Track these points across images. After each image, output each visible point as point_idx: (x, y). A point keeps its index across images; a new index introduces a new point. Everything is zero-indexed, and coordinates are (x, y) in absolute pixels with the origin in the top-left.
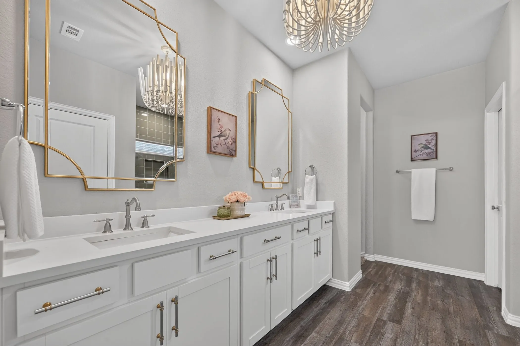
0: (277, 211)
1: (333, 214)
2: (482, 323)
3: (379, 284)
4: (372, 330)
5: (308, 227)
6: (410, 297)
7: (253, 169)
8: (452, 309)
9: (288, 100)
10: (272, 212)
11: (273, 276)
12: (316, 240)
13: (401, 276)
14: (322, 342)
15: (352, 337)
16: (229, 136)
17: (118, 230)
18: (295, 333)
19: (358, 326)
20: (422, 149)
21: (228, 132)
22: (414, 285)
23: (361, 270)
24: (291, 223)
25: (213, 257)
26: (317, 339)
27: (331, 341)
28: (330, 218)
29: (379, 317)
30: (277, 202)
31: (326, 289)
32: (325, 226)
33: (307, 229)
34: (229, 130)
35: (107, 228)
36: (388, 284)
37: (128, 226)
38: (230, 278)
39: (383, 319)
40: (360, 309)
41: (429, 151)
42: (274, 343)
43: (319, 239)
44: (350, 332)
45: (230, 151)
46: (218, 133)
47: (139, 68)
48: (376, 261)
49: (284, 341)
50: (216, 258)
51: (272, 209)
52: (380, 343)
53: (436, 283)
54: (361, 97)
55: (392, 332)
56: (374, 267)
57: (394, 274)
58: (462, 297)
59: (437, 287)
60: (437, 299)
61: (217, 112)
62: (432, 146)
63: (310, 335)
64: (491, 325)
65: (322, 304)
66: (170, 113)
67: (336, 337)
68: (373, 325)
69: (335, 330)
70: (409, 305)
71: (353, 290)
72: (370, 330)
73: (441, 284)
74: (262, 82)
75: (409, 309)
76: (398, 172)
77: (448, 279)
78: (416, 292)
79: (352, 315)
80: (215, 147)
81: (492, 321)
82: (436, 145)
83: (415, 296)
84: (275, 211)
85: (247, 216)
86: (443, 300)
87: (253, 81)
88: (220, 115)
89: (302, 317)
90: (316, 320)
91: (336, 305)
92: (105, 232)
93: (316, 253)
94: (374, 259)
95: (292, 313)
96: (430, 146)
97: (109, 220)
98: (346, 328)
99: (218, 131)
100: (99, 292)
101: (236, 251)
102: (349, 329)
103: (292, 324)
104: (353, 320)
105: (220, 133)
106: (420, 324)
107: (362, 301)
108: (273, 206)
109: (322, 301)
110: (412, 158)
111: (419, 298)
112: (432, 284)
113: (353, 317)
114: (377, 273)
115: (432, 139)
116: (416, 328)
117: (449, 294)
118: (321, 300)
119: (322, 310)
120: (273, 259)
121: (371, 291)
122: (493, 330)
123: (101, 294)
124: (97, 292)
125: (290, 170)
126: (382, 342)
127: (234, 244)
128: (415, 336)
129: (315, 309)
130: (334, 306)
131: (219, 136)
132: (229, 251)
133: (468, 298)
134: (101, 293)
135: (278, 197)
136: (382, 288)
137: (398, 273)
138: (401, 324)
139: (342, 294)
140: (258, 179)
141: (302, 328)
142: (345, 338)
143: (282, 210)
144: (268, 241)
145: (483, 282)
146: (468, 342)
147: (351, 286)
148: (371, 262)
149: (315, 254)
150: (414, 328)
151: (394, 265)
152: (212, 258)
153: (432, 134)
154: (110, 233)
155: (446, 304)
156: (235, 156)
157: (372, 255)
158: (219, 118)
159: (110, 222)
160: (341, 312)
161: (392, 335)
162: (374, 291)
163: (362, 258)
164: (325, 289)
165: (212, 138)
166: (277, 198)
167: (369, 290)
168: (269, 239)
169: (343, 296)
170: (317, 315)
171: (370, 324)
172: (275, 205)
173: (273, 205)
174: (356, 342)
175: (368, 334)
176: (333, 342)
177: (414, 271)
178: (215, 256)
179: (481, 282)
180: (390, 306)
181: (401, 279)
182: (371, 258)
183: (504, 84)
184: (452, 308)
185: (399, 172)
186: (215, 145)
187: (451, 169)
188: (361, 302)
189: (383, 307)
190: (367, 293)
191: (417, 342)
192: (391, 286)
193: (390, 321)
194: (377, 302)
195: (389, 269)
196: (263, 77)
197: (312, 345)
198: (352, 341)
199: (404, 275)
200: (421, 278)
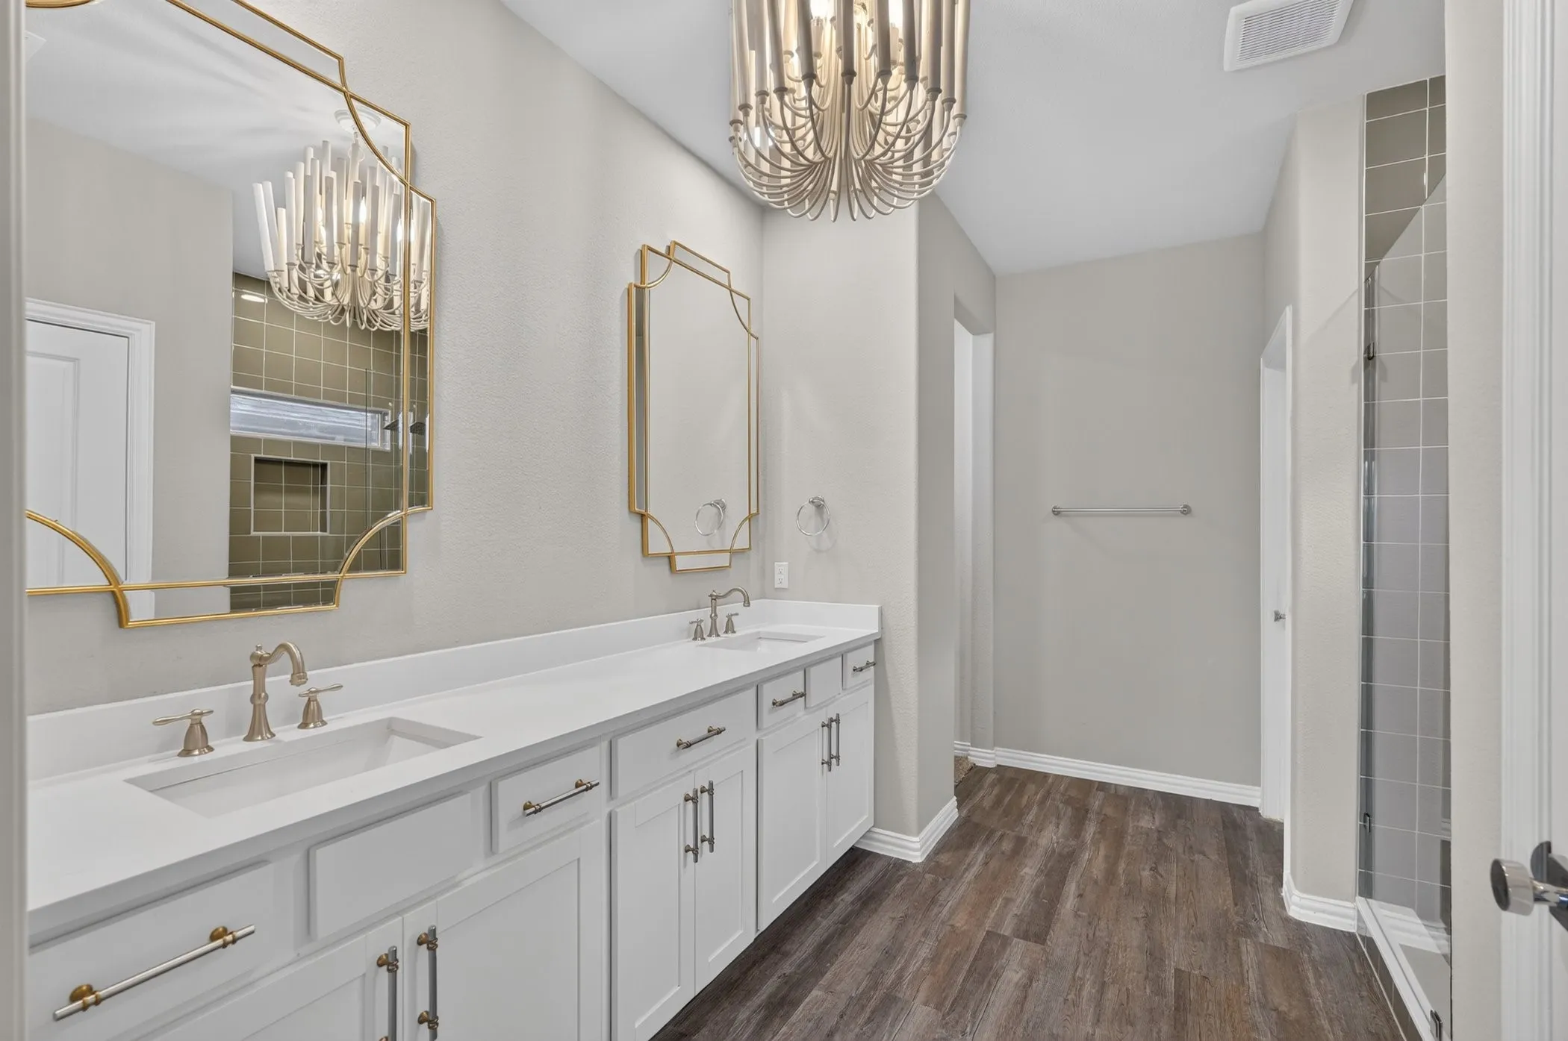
0: (714, 639)
1: (878, 642)
2: (1238, 919)
3: (1002, 836)
4: (971, 966)
5: (803, 691)
6: (1076, 865)
7: (643, 517)
8: (1172, 890)
9: (748, 299)
10: (699, 642)
11: (702, 841)
12: (827, 725)
13: (1061, 806)
14: (838, 1012)
15: (918, 991)
17: (228, 740)
18: (764, 997)
19: (935, 959)
22: (1091, 830)
23: (955, 798)
24: (756, 683)
25: (534, 807)
26: (826, 1004)
27: (863, 1007)
28: (868, 654)
29: (990, 929)
30: (714, 611)
31: (857, 860)
32: (852, 680)
33: (801, 696)
35: (195, 739)
36: (1024, 834)
37: (258, 728)
38: (579, 860)
39: (1002, 932)
40: (946, 911)
42: (705, 1031)
43: (835, 720)
44: (914, 977)
47: (261, 183)
48: (999, 766)
49: (731, 1023)
50: (541, 809)
51: (698, 635)
52: (987, 997)
53: (1146, 822)
54: (957, 301)
55: (1021, 964)
56: (993, 785)
57: (1042, 802)
58: (1201, 857)
59: (1148, 833)
60: (1142, 866)
63: (806, 996)
64: (1253, 924)
65: (842, 906)
66: (364, 325)
67: (878, 995)
68: (973, 952)
69: (876, 975)
70: (1071, 888)
71: (929, 858)
72: (966, 967)
73: (1157, 823)
74: (669, 254)
75: (1071, 898)
76: (1056, 513)
77: (1177, 806)
78: (1093, 848)
79: (922, 930)
81: (1258, 913)
83: (1090, 862)
84: (709, 640)
86: (1156, 868)
87: (641, 251)
89: (788, 947)
90: (824, 953)
91: (880, 904)
92: (187, 752)
93: (827, 763)
94: (993, 761)
95: (756, 939)
97: (201, 714)
98: (903, 969)
100: (224, 941)
101: (597, 782)
102: (912, 969)
103: (756, 972)
104: (924, 943)
106: (1092, 937)
107: (954, 888)
108: (702, 625)
109: (845, 895)
111: (1098, 869)
112: (1136, 823)
113: (926, 934)
114: (998, 802)
116: (1081, 949)
117: (1173, 849)
118: (840, 893)
119: (844, 922)
120: (702, 792)
121: (978, 855)
122: (1256, 936)
123: (230, 946)
124: (220, 942)
125: (754, 511)
126: (993, 996)
127: (590, 765)
128: (1076, 970)
129: (824, 923)
130: (875, 909)
132: (577, 786)
133: (1214, 857)
134: (228, 943)
135: (717, 597)
136: (1007, 846)
137: (1054, 799)
138: (1043, 942)
139: (901, 873)
140: (658, 544)
141: (786, 980)
142: (900, 995)
143: (730, 635)
144: (689, 745)
145: (1256, 809)
146: (1198, 972)
147: (924, 848)
148: (986, 771)
149: (823, 764)
150: (1075, 950)
151: (1046, 776)
152: (532, 809)
154: (206, 753)
155: (1162, 876)
157: (989, 751)
159: (204, 720)
160: (895, 923)
161: (1021, 972)
162: (986, 855)
163: (959, 761)
164: (854, 859)
166: (714, 598)
167: (973, 852)
168: (691, 739)
169: (902, 876)
170: (826, 942)
171: (970, 948)
172: (709, 622)
173: (702, 621)
174: (926, 1003)
175: (961, 980)
176: (868, 1010)
177: (1094, 790)
178: (538, 805)
179: (1251, 811)
180: (1022, 896)
181: (1058, 818)
182: (986, 757)
183: (1288, 311)
184: (1174, 888)
185: (1059, 513)
187: (1186, 511)
188: (948, 889)
189: (1004, 899)
190: (967, 862)
191: (1077, 984)
192: (1031, 838)
193: (1018, 937)
194: (989, 890)
195: (1031, 788)
196: (673, 236)
197: (810, 1025)
198: (917, 1001)
199: (1068, 801)
200: (1109, 811)
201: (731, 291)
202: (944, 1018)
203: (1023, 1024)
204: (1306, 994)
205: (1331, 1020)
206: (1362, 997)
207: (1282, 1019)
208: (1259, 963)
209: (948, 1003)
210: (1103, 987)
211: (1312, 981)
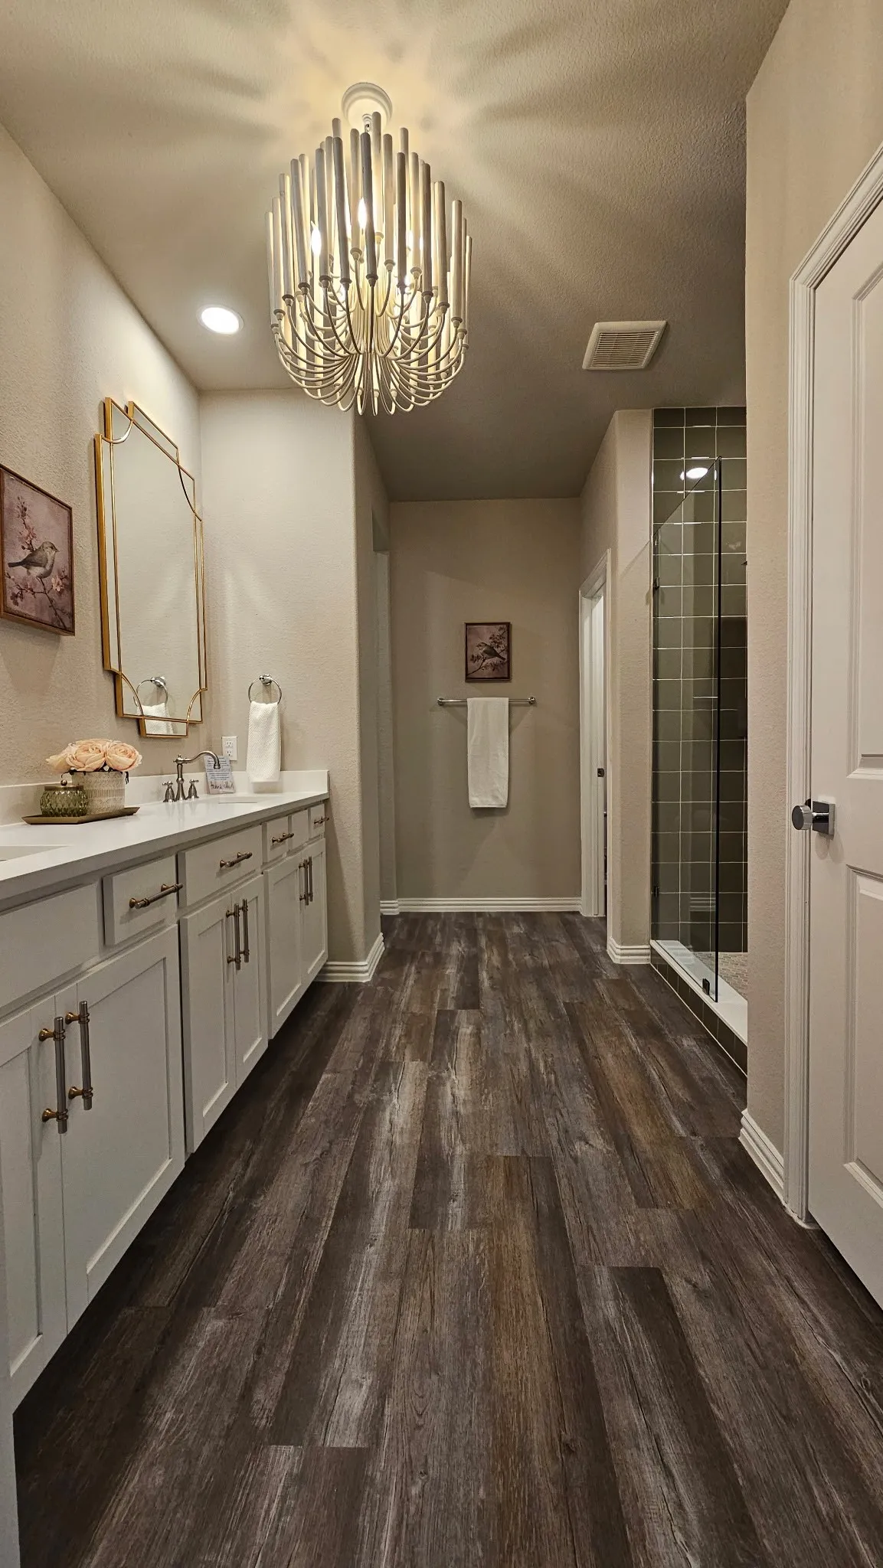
0: (181, 800)
1: (325, 801)
2: (589, 971)
3: (422, 954)
4: (435, 1032)
5: (288, 833)
6: (481, 962)
7: (115, 676)
8: (546, 963)
9: (193, 480)
10: (170, 802)
11: (241, 953)
12: (304, 867)
13: (456, 930)
14: (349, 1082)
15: (404, 1055)
16: (52, 566)
18: (283, 1089)
19: (407, 1034)
20: (486, 655)
21: (49, 554)
22: (482, 941)
23: (381, 935)
24: (263, 820)
26: (337, 1080)
27: (367, 1074)
28: (319, 811)
29: (439, 1008)
30: (180, 775)
31: (320, 989)
32: (313, 832)
33: (289, 838)
34: (53, 547)
36: (438, 949)
38: (164, 959)
39: (447, 1009)
40: (402, 1006)
41: (496, 660)
43: (308, 863)
44: (398, 1048)
45: (56, 614)
46: (24, 554)
48: (402, 912)
51: (169, 796)
52: (454, 1046)
53: (516, 930)
54: (373, 514)
55: (468, 1023)
56: (402, 925)
57: (442, 929)
58: (556, 943)
59: (519, 935)
60: (523, 954)
61: (18, 485)
62: (502, 651)
63: (318, 1080)
64: (597, 971)
65: (320, 1020)
67: (374, 1065)
68: (434, 1023)
69: (368, 1054)
70: (483, 975)
71: (374, 977)
72: (432, 1033)
73: (523, 929)
74: (127, 412)
75: (485, 981)
76: (441, 703)
78: (488, 950)
79: (390, 1020)
80: (17, 596)
81: (599, 965)
82: (508, 650)
83: (489, 959)
84: (176, 801)
85: (130, 812)
86: (532, 954)
87: (104, 403)
88: (28, 495)
89: (288, 1055)
90: (319, 1052)
91: (350, 1012)
93: (303, 900)
94: (396, 910)
96: (498, 650)
98: (387, 1046)
99: (24, 548)
102: (393, 1044)
104: (395, 1027)
105: (28, 552)
106: (507, 998)
107: (402, 991)
108: (171, 787)
109: (319, 1013)
110: (467, 674)
111: (496, 960)
112: (510, 932)
113: (394, 1022)
114: (410, 934)
115: (501, 637)
116: (503, 1005)
117: (538, 942)
118: (315, 1011)
119: (326, 1028)
120: (239, 909)
121: (411, 972)
122: (601, 976)
125: (203, 687)
126: (458, 1044)
128: (504, 1018)
129: (312, 1033)
130: (349, 1018)
131: (27, 563)
132: (163, 889)
133: (564, 941)
135: (183, 763)
136: (428, 960)
137: (450, 926)
138: (479, 1008)
139: (357, 991)
140: (130, 708)
141: (295, 1076)
142: (392, 1061)
143: (192, 798)
144: (229, 865)
145: (577, 913)
146: (576, 1001)
147: (370, 970)
148: (396, 917)
150: (499, 1007)
151: (438, 914)
152: (135, 906)
153: (502, 626)
155: (537, 958)
156: (71, 631)
157: (391, 905)
158: (25, 506)
160: (367, 1020)
161: (471, 1028)
162: (416, 968)
164: (317, 990)
165: (6, 566)
166: (180, 765)
167: (406, 968)
168: (228, 861)
169: (360, 992)
170: (318, 1044)
171: (429, 1023)
172: (177, 785)
173: (171, 784)
174: (413, 1060)
175: (431, 1040)
176: (372, 1075)
177: (475, 916)
180: (452, 986)
181: (457, 937)
182: (393, 908)
183: (609, 551)
184: (547, 961)
185: (443, 703)
186: (17, 591)
187: (533, 701)
188: (398, 993)
189: (441, 990)
190: (404, 974)
191: (509, 1025)
192: (444, 952)
193: (460, 1009)
194: (428, 985)
195: (431, 923)
196: (130, 398)
197: (331, 1096)
198: (406, 1061)
199: (461, 926)
200: (490, 927)
201: (179, 468)
202: (430, 1064)
203: (484, 1053)
204: (636, 997)
205: (651, 1007)
206: (662, 993)
207: (628, 1013)
208: (608, 989)
209: (429, 1055)
210: (526, 1023)
211: (636, 991)
